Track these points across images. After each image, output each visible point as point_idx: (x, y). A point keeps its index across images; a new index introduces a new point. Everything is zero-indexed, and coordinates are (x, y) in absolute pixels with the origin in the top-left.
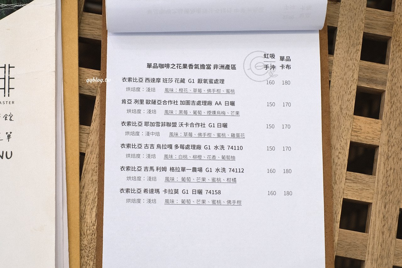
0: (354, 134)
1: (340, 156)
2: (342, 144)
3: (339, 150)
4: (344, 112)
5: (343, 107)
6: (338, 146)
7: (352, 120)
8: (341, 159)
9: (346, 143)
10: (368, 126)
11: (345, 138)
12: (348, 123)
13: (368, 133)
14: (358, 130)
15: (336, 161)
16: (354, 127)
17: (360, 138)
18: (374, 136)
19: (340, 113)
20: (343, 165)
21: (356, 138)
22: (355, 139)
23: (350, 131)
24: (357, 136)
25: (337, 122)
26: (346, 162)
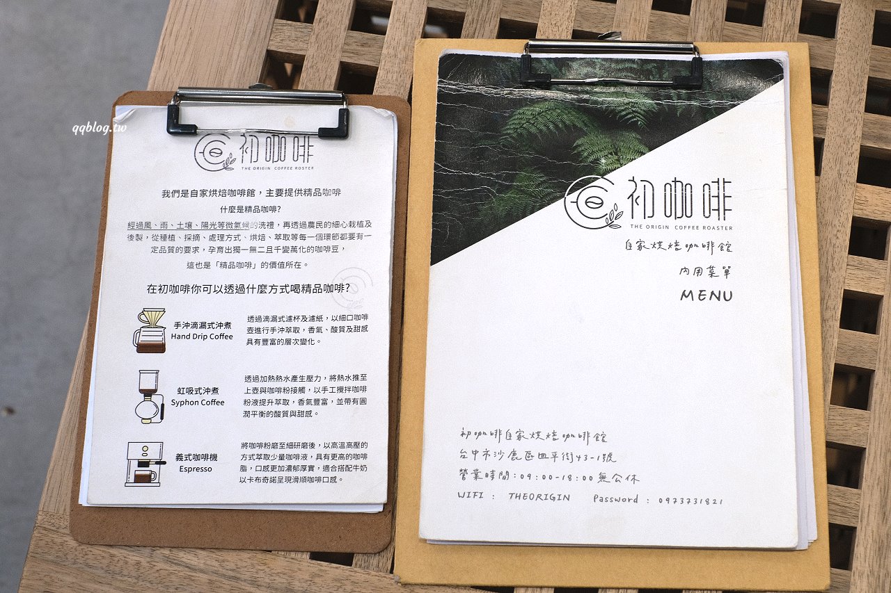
0: (856, 206)
1: (839, 235)
2: (842, 219)
3: (838, 227)
4: (844, 179)
5: (843, 172)
6: (836, 222)
7: (854, 188)
8: (841, 239)
9: (847, 219)
10: (876, 196)
11: (845, 212)
12: (849, 193)
13: (877, 205)
14: (862, 202)
15: (834, 241)
16: (857, 198)
17: (865, 212)
18: (884, 210)
19: (838, 179)
20: (843, 247)
21: (860, 211)
22: (859, 214)
23: (852, 203)
24: (862, 209)
25: (834, 191)
26: (847, 243)
